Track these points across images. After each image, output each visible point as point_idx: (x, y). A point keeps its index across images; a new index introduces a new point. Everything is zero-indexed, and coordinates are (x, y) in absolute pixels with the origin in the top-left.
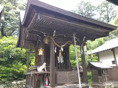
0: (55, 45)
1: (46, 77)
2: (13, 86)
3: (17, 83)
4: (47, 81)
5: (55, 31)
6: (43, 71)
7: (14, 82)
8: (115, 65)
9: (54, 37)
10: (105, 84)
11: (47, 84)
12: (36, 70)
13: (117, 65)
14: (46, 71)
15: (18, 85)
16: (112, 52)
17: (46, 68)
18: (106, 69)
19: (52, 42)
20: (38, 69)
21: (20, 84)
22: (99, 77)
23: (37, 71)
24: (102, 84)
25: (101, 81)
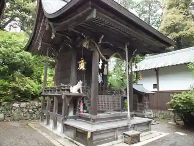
0: (100, 55)
1: (80, 101)
2: (15, 110)
3: (20, 106)
4: (82, 106)
5: (103, 36)
6: (78, 93)
7: (16, 105)
8: (156, 90)
9: (100, 44)
10: (145, 112)
11: (82, 110)
12: (69, 90)
13: (158, 89)
14: (81, 92)
15: (22, 108)
16: (156, 72)
17: (82, 88)
18: (147, 95)
19: (96, 51)
20: (71, 88)
21: (25, 108)
22: (138, 104)
23: (70, 93)
24: (142, 112)
25: (141, 109)
